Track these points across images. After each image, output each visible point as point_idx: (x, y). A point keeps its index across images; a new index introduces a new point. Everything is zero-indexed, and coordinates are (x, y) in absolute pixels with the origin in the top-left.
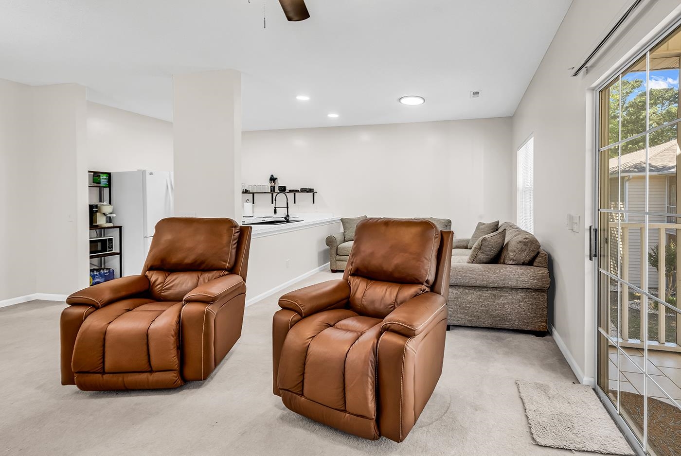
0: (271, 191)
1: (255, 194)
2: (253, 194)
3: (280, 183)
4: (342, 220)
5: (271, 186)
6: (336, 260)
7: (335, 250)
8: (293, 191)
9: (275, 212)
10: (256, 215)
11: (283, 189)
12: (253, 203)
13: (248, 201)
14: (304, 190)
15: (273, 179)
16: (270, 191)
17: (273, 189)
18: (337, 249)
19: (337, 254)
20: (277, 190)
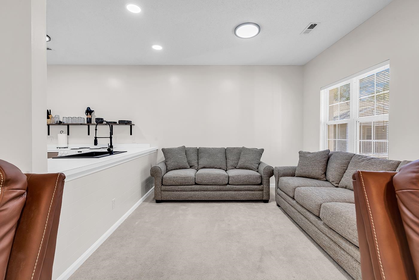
0: (88, 122)
1: (70, 126)
2: (68, 125)
3: (96, 115)
4: (163, 150)
5: (87, 118)
6: (161, 191)
7: (161, 180)
8: (111, 122)
9: (96, 143)
10: (71, 146)
11: (100, 121)
12: (68, 134)
13: (62, 132)
14: (122, 122)
15: (89, 111)
16: (86, 123)
17: (89, 121)
18: (162, 180)
19: (162, 185)
20: (94, 121)
